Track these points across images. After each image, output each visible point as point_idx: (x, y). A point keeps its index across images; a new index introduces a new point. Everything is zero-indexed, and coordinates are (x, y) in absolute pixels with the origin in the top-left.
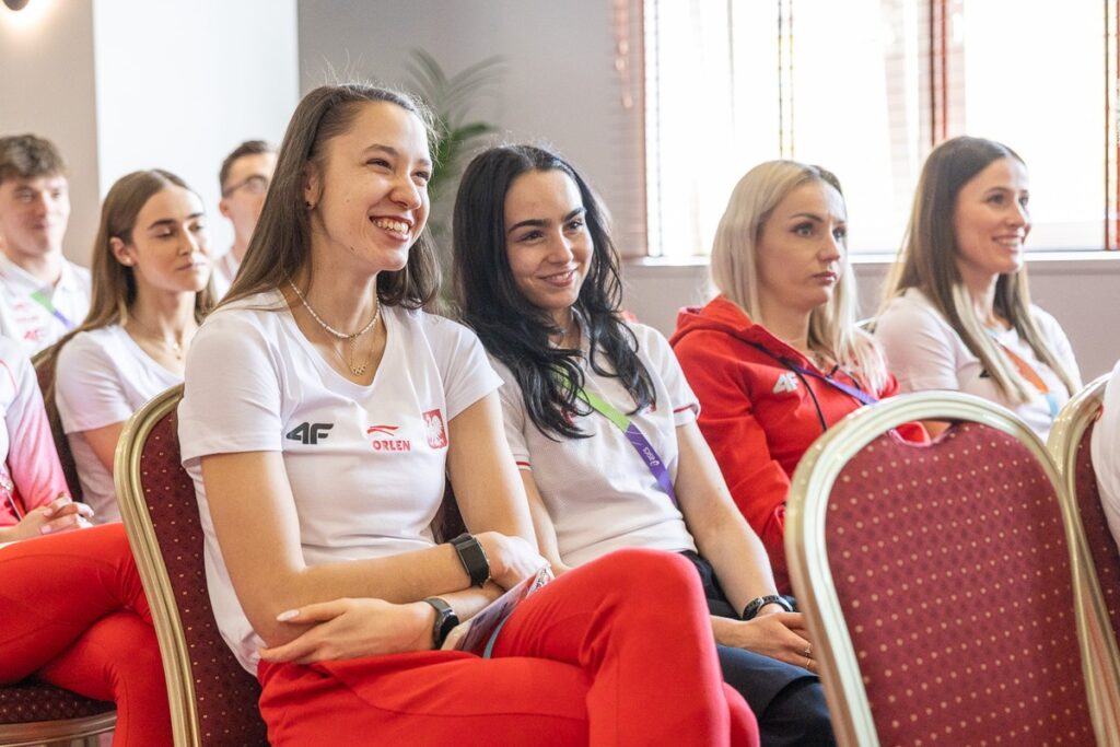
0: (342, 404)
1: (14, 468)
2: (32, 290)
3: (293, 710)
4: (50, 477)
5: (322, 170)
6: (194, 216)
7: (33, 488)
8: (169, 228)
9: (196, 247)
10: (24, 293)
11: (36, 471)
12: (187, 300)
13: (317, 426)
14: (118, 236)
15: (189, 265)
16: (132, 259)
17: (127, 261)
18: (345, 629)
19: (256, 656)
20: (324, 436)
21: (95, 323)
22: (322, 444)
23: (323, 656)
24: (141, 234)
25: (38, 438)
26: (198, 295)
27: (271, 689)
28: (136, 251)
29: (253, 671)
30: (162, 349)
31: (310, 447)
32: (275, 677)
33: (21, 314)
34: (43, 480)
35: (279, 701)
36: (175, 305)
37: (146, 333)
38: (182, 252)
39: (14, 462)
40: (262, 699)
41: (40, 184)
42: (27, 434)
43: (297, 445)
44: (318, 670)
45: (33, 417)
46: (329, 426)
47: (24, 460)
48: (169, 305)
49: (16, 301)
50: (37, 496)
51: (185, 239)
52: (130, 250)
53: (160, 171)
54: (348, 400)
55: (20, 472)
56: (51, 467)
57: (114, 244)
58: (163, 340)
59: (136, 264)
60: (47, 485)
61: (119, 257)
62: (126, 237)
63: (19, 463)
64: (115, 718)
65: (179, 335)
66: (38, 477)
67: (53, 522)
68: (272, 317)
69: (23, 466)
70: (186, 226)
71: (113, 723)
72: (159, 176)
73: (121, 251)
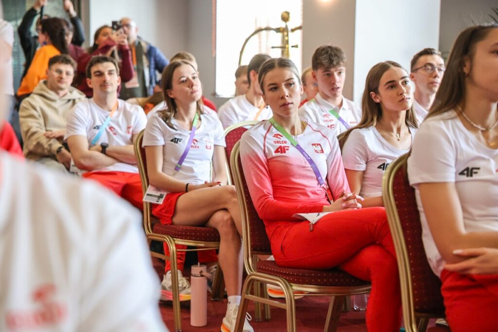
0: (483, 159)
1: (329, 181)
2: (330, 109)
3: (457, 294)
4: (343, 185)
5: (471, 59)
6: (404, 78)
7: (336, 188)
8: (393, 85)
9: (405, 91)
10: (327, 110)
11: (337, 182)
12: (403, 114)
13: (473, 169)
14: (372, 91)
15: (403, 99)
16: (379, 99)
17: (378, 101)
18: (484, 261)
19: (441, 268)
20: (476, 173)
21: (363, 125)
22: (475, 177)
23: (474, 272)
24: (382, 89)
25: (339, 168)
26: (407, 112)
27: (447, 283)
28: (381, 96)
29: (438, 274)
30: (392, 136)
31: (469, 178)
32: (450, 278)
33: (326, 118)
34: (340, 186)
35: (451, 289)
36: (398, 117)
37: (385, 128)
38: (399, 93)
39: (329, 178)
40: (442, 287)
41: (332, 70)
42: (334, 166)
43: (464, 178)
44: (471, 278)
45: (337, 159)
46: (478, 169)
47: (333, 177)
48: (395, 116)
49: (324, 113)
50: (337, 192)
51: (401, 89)
52: (378, 96)
53: (388, 62)
54: (486, 157)
55: (332, 182)
56: (344, 181)
57: (372, 94)
58: (393, 132)
59: (381, 102)
60: (341, 188)
61: (374, 100)
62: (376, 91)
63: (331, 179)
64: (371, 287)
65: (399, 130)
66: (338, 184)
67: (346, 202)
68: (450, 122)
69: (333, 179)
70: (400, 82)
71: (370, 290)
72: (388, 63)
73: (375, 97)
